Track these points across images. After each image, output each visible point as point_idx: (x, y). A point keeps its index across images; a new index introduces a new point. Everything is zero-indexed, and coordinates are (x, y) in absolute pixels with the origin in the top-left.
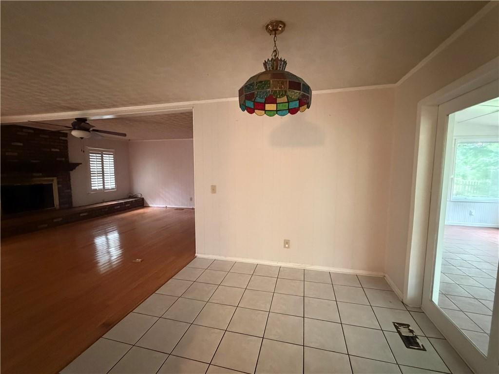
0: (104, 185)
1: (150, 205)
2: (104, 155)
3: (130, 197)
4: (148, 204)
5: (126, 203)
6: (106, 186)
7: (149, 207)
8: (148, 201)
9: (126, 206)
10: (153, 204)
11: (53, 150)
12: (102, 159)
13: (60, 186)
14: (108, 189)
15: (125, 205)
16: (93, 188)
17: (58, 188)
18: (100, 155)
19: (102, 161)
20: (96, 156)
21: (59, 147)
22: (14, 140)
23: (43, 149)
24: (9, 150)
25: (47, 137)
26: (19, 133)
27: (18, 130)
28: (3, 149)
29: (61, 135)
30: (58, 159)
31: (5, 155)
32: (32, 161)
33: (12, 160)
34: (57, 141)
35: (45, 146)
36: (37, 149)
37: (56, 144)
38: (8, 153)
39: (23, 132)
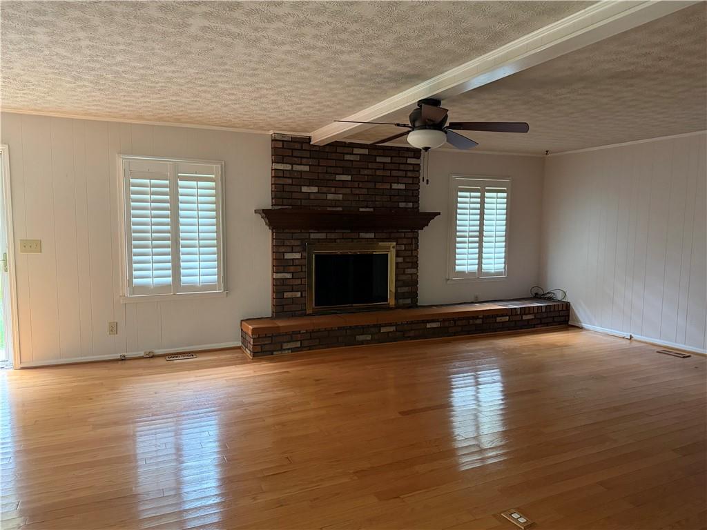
0: (480, 264)
1: (584, 325)
2: (487, 194)
3: (537, 297)
5: (524, 311)
6: (483, 266)
9: (525, 317)
11: (395, 186)
12: (482, 203)
13: (400, 260)
14: (488, 274)
15: (521, 314)
16: (458, 268)
17: (397, 263)
18: (479, 194)
19: (482, 209)
20: (471, 197)
21: (405, 180)
22: (340, 170)
23: (379, 186)
24: (333, 189)
25: (388, 160)
26: (347, 157)
27: (345, 152)
28: (324, 190)
29: (411, 154)
30: (402, 205)
31: (326, 199)
32: (361, 210)
33: (334, 209)
34: (402, 167)
35: (383, 179)
36: (371, 185)
37: (400, 173)
38: (330, 197)
39: (352, 154)
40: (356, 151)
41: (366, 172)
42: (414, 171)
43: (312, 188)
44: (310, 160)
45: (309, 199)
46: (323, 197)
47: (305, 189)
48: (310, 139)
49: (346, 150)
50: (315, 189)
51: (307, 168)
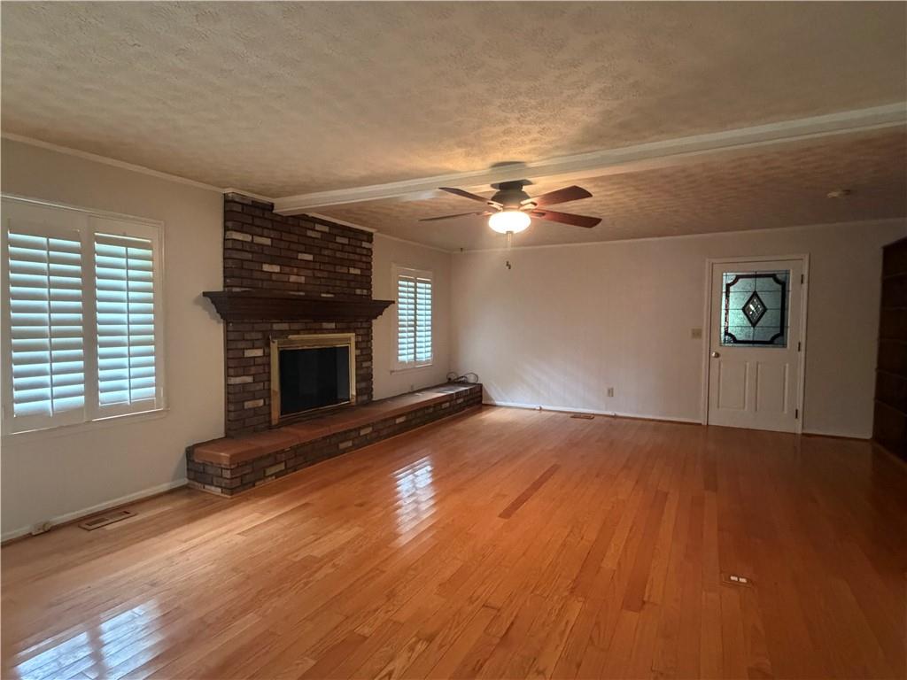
0: (415, 353)
1: (498, 403)
3: (451, 382)
4: (491, 399)
6: (418, 355)
7: (495, 406)
8: (494, 393)
10: (505, 401)
11: (352, 271)
12: (415, 293)
13: (359, 352)
14: (421, 363)
16: (400, 358)
17: (356, 357)
18: (413, 284)
20: (408, 286)
21: (360, 264)
22: (302, 248)
23: (338, 269)
24: (295, 270)
25: (345, 241)
26: (310, 233)
27: (308, 226)
28: (287, 270)
29: (365, 238)
30: (358, 292)
31: (289, 282)
32: (323, 295)
33: (296, 293)
34: (358, 250)
35: (342, 263)
36: (331, 268)
37: (357, 257)
38: (293, 278)
39: (313, 230)
40: (318, 227)
41: (326, 252)
42: (366, 255)
43: (274, 266)
44: (272, 232)
45: (271, 280)
46: (285, 278)
47: (266, 268)
48: (272, 205)
49: (309, 225)
50: (276, 269)
51: (268, 242)
